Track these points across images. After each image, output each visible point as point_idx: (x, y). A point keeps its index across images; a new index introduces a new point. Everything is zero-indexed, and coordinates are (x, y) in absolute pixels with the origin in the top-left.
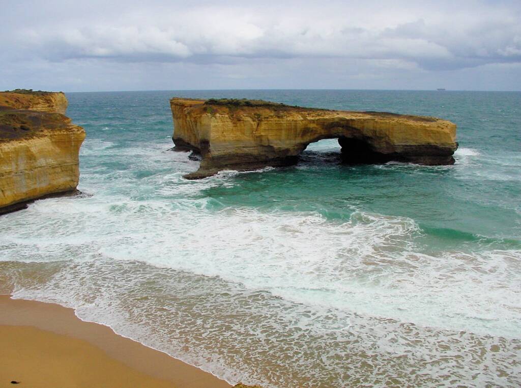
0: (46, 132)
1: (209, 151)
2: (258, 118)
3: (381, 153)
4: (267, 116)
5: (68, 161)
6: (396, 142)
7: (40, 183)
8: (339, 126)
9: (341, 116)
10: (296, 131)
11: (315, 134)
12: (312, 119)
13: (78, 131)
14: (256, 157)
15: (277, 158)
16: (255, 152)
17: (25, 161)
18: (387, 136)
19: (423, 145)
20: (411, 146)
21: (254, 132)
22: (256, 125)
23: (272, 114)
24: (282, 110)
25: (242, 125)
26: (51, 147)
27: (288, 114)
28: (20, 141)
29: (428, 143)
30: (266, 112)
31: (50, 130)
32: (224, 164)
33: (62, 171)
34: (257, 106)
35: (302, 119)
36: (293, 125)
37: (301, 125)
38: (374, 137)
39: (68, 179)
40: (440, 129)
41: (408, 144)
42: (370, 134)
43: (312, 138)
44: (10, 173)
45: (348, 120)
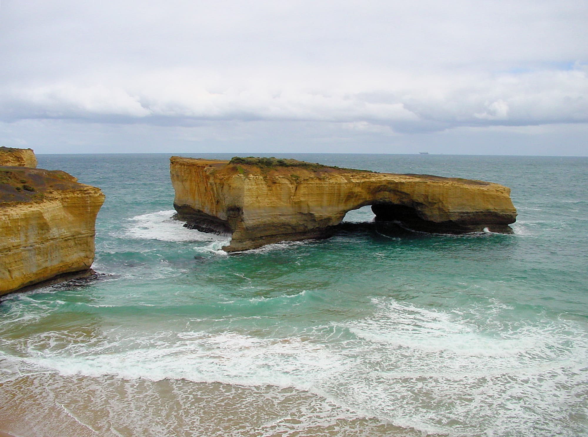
0: (55, 194)
1: (242, 220)
2: (296, 180)
3: (432, 222)
4: (308, 178)
5: (83, 232)
6: (451, 209)
7: (52, 260)
8: (385, 191)
9: (389, 178)
10: (340, 195)
11: (359, 199)
12: (358, 182)
13: (95, 193)
14: (293, 228)
15: (317, 228)
16: (293, 221)
17: (37, 232)
18: (440, 201)
19: (482, 212)
20: (467, 213)
21: (292, 197)
22: (294, 188)
23: (312, 176)
24: (322, 171)
25: (278, 188)
26: (63, 213)
27: (330, 175)
28: (30, 206)
29: (488, 210)
30: (305, 174)
31: (60, 192)
32: (259, 235)
33: (76, 244)
34: (292, 165)
35: (346, 182)
36: (336, 188)
37: (345, 189)
38: (424, 203)
39: (83, 254)
40: (499, 193)
41: (464, 211)
42: (421, 200)
43: (356, 204)
44: (17, 247)
45: (397, 183)
